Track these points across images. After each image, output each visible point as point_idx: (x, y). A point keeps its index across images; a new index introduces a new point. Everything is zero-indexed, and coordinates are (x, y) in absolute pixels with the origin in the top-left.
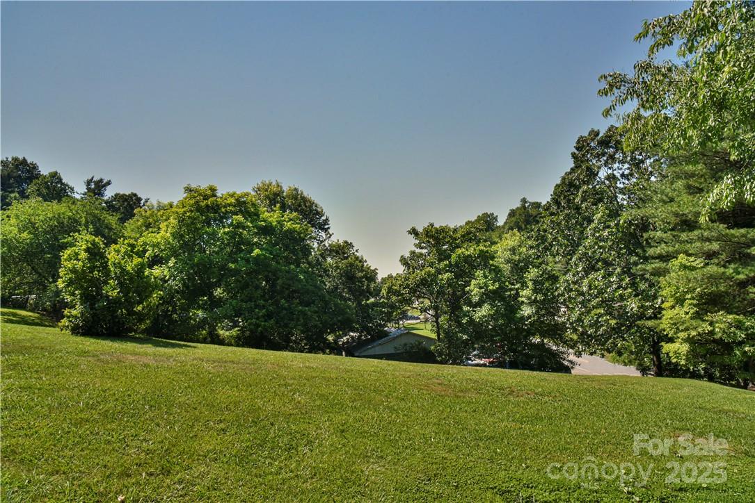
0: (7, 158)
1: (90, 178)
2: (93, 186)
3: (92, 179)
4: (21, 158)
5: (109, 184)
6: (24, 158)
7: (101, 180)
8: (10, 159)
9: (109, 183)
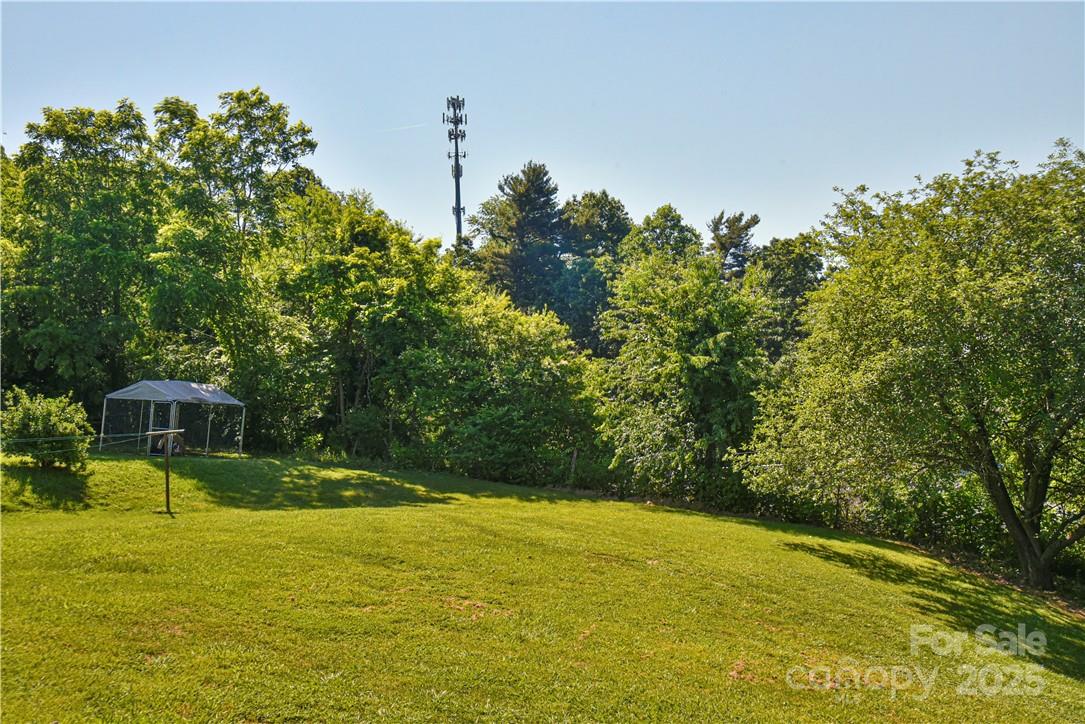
0: (574, 197)
1: (717, 217)
2: (724, 231)
3: (721, 217)
4: (598, 192)
5: (757, 223)
6: (604, 193)
7: (739, 219)
8: (579, 199)
9: (755, 221)
